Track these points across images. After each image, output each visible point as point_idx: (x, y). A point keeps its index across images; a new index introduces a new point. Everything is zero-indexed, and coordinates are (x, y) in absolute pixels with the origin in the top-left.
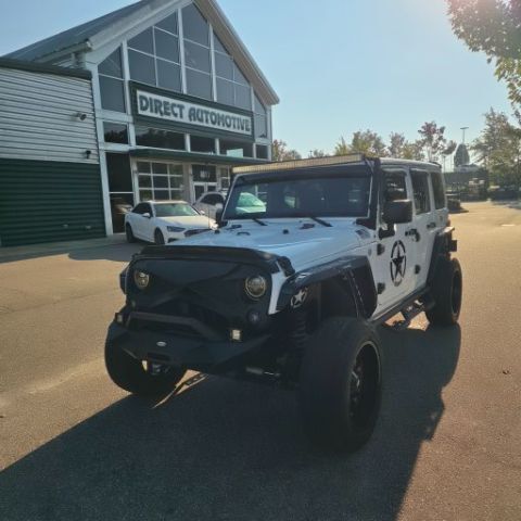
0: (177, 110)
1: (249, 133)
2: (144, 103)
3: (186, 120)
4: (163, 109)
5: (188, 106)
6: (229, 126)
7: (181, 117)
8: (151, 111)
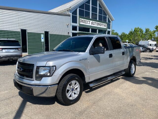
0: (88, 22)
1: (106, 28)
2: (81, 21)
3: (90, 25)
4: (85, 22)
5: (91, 21)
6: (101, 26)
7: (89, 24)
8: (83, 22)
